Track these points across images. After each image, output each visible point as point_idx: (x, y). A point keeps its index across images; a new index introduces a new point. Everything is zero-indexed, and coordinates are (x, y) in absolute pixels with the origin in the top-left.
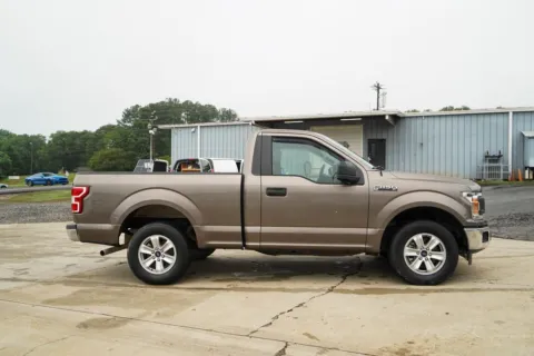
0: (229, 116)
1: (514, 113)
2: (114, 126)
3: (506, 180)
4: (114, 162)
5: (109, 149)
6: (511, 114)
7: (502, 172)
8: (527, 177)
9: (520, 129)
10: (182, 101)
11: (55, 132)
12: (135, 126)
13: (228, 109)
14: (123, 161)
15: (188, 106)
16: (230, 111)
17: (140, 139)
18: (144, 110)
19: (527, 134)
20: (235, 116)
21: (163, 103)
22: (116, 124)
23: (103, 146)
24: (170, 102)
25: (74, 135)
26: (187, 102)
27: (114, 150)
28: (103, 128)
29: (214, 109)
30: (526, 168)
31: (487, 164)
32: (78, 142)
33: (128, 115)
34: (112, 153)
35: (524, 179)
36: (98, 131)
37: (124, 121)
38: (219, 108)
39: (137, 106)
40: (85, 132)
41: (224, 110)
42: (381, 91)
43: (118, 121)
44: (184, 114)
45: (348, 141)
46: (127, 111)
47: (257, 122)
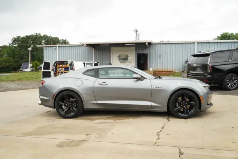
0: (65, 42)
1: (198, 43)
2: (6, 46)
4: (8, 64)
5: (5, 58)
6: (196, 44)
9: (200, 50)
10: (42, 35)
12: (19, 46)
14: (13, 63)
15: (45, 37)
16: (66, 40)
17: (21, 52)
18: (23, 38)
20: (68, 43)
21: (32, 35)
22: (8, 45)
23: (2, 56)
24: (37, 35)
26: (45, 35)
27: (7, 58)
28: (2, 47)
29: (58, 39)
33: (15, 40)
34: (7, 60)
37: (12, 43)
39: (19, 37)
41: (63, 40)
42: (137, 33)
43: (10, 44)
44: (43, 41)
45: (128, 54)
46: (14, 38)
47: (87, 45)
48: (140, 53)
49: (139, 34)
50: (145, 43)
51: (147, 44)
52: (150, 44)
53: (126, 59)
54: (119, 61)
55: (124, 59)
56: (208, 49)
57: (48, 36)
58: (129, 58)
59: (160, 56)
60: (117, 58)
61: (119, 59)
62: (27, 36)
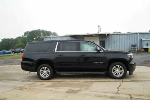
0: (54, 34)
1: (139, 34)
3: (137, 51)
5: (20, 44)
7: (137, 49)
8: (143, 51)
9: (141, 38)
10: (41, 30)
11: (3, 39)
12: (28, 37)
13: (54, 32)
15: (43, 31)
18: (30, 32)
19: (143, 39)
20: (56, 34)
21: (36, 30)
23: (18, 43)
24: (38, 30)
25: (9, 40)
26: (43, 30)
27: (21, 44)
28: (18, 37)
29: (50, 32)
30: (142, 48)
31: (133, 47)
32: (10, 41)
33: (25, 34)
35: (142, 51)
36: (16, 38)
38: (52, 32)
39: (28, 31)
40: (12, 39)
42: (100, 27)
43: (22, 36)
44: (42, 34)
46: (25, 32)
47: (70, 36)
48: (102, 40)
49: (100, 28)
50: (105, 34)
51: (106, 35)
52: (108, 35)
56: (146, 37)
57: (45, 30)
59: (115, 42)
62: (32, 31)
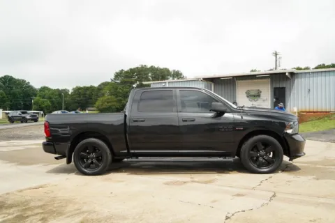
0: (177, 74)
2: (108, 83)
4: (109, 104)
5: (106, 97)
10: (149, 66)
11: (75, 87)
12: (121, 82)
13: (176, 70)
14: (115, 103)
15: (152, 69)
16: (178, 71)
17: (125, 90)
18: (127, 72)
20: (181, 74)
21: (137, 68)
22: (110, 81)
23: (103, 95)
24: (142, 67)
26: (152, 67)
27: (109, 97)
28: (102, 84)
29: (167, 70)
32: (88, 92)
33: (118, 75)
34: (108, 99)
36: (99, 86)
37: (115, 79)
38: (171, 69)
39: (122, 70)
40: (92, 87)
41: (174, 71)
44: (150, 74)
45: (261, 89)
46: (117, 73)
47: (204, 79)
48: (278, 86)
50: (285, 73)
51: (287, 74)
53: (258, 96)
54: (247, 99)
55: (254, 96)
57: (156, 67)
58: (262, 94)
59: (309, 90)
60: (245, 95)
61: (248, 97)
62: (131, 69)
